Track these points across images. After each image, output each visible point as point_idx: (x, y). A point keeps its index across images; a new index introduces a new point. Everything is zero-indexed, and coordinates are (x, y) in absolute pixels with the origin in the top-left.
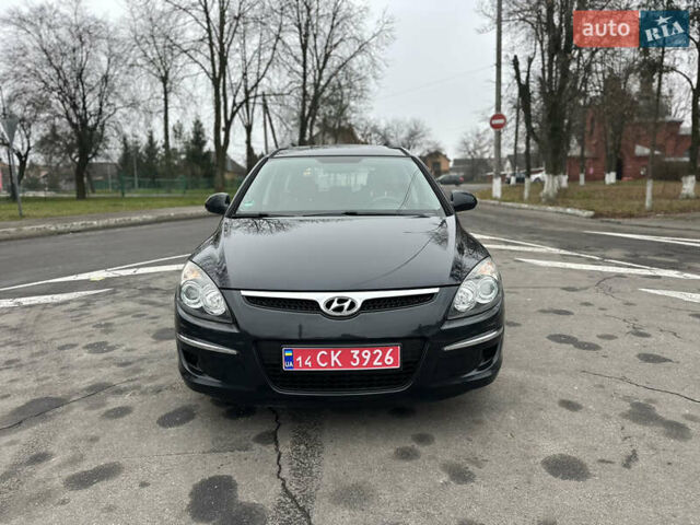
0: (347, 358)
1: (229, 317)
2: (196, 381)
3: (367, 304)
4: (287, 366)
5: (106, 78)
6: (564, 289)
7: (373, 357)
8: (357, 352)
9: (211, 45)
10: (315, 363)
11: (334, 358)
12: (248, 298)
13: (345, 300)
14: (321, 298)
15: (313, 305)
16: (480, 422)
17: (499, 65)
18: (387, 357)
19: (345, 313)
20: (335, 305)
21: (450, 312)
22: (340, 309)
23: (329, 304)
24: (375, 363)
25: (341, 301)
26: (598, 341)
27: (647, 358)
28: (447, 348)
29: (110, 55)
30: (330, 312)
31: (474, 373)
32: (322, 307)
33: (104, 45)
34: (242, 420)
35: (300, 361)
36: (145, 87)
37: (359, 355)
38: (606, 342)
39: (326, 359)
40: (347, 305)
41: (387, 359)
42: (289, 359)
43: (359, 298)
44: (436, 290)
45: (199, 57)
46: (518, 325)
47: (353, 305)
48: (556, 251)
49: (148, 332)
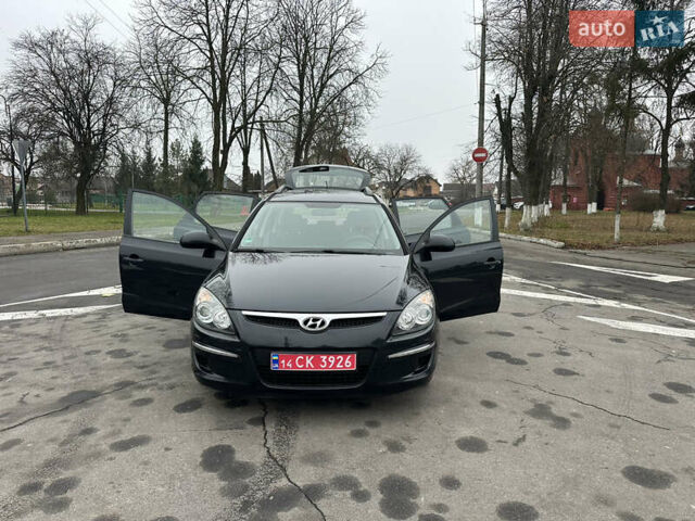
0: (317, 362)
1: (233, 330)
2: (206, 377)
3: (334, 323)
4: (274, 367)
5: (111, 101)
6: (514, 314)
7: (337, 362)
8: (325, 357)
9: (213, 73)
10: (294, 365)
11: (308, 362)
12: (247, 316)
13: (317, 320)
14: (301, 318)
15: (294, 323)
16: (417, 414)
17: (482, 103)
18: (347, 362)
19: (317, 329)
20: (310, 323)
21: (394, 329)
22: (313, 326)
23: (306, 322)
24: (338, 366)
25: (315, 320)
26: (527, 358)
27: (561, 372)
28: (391, 356)
29: (115, 79)
30: (306, 328)
31: (410, 376)
32: (301, 324)
33: (111, 68)
34: (238, 409)
35: (283, 363)
36: (146, 108)
37: (327, 360)
38: (533, 359)
39: (302, 362)
40: (319, 323)
41: (347, 363)
42: (275, 361)
43: (328, 318)
44: (384, 314)
45: (201, 84)
46: (466, 343)
47: (323, 323)
48: (518, 280)
49: (159, 342)
